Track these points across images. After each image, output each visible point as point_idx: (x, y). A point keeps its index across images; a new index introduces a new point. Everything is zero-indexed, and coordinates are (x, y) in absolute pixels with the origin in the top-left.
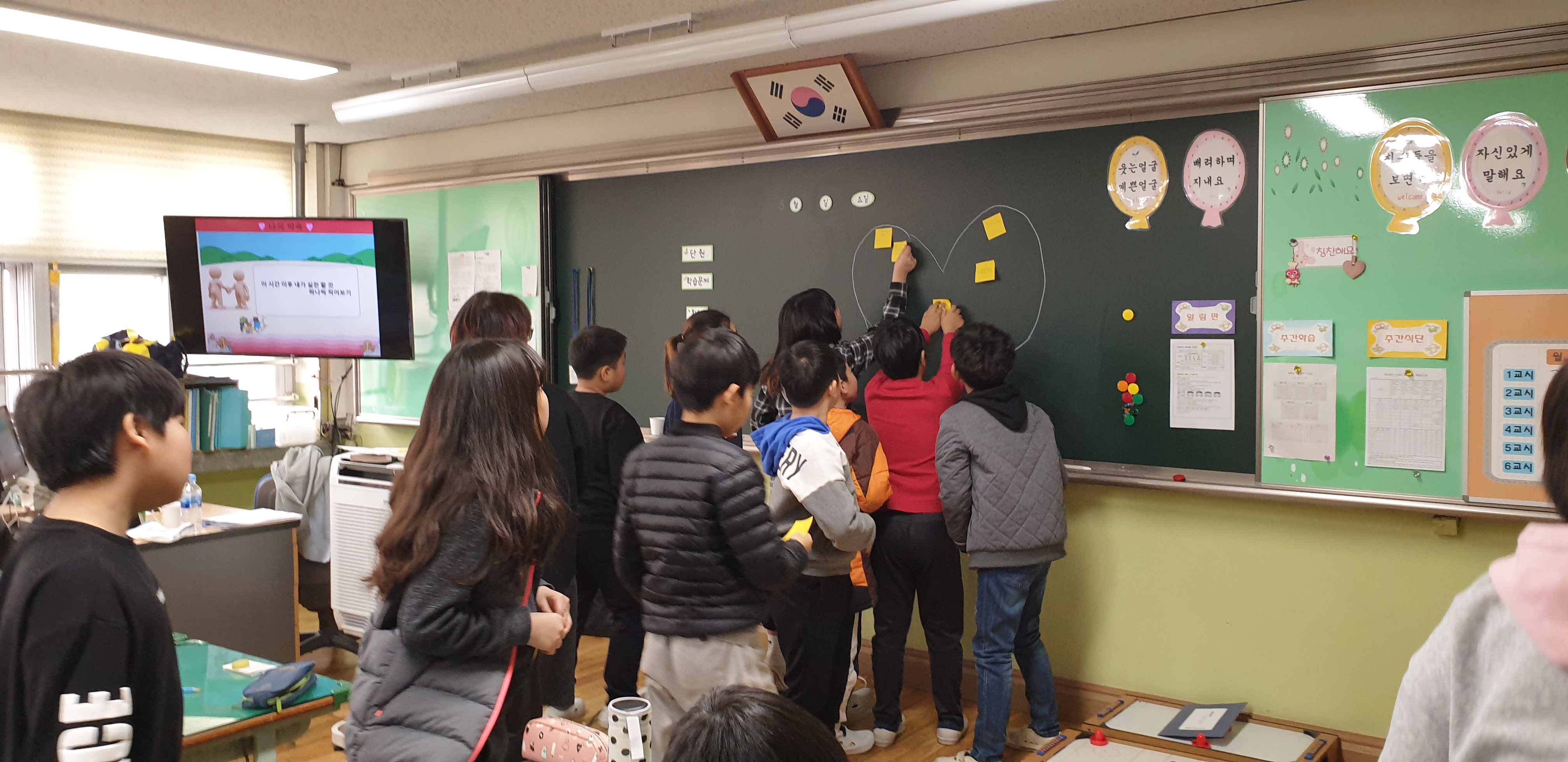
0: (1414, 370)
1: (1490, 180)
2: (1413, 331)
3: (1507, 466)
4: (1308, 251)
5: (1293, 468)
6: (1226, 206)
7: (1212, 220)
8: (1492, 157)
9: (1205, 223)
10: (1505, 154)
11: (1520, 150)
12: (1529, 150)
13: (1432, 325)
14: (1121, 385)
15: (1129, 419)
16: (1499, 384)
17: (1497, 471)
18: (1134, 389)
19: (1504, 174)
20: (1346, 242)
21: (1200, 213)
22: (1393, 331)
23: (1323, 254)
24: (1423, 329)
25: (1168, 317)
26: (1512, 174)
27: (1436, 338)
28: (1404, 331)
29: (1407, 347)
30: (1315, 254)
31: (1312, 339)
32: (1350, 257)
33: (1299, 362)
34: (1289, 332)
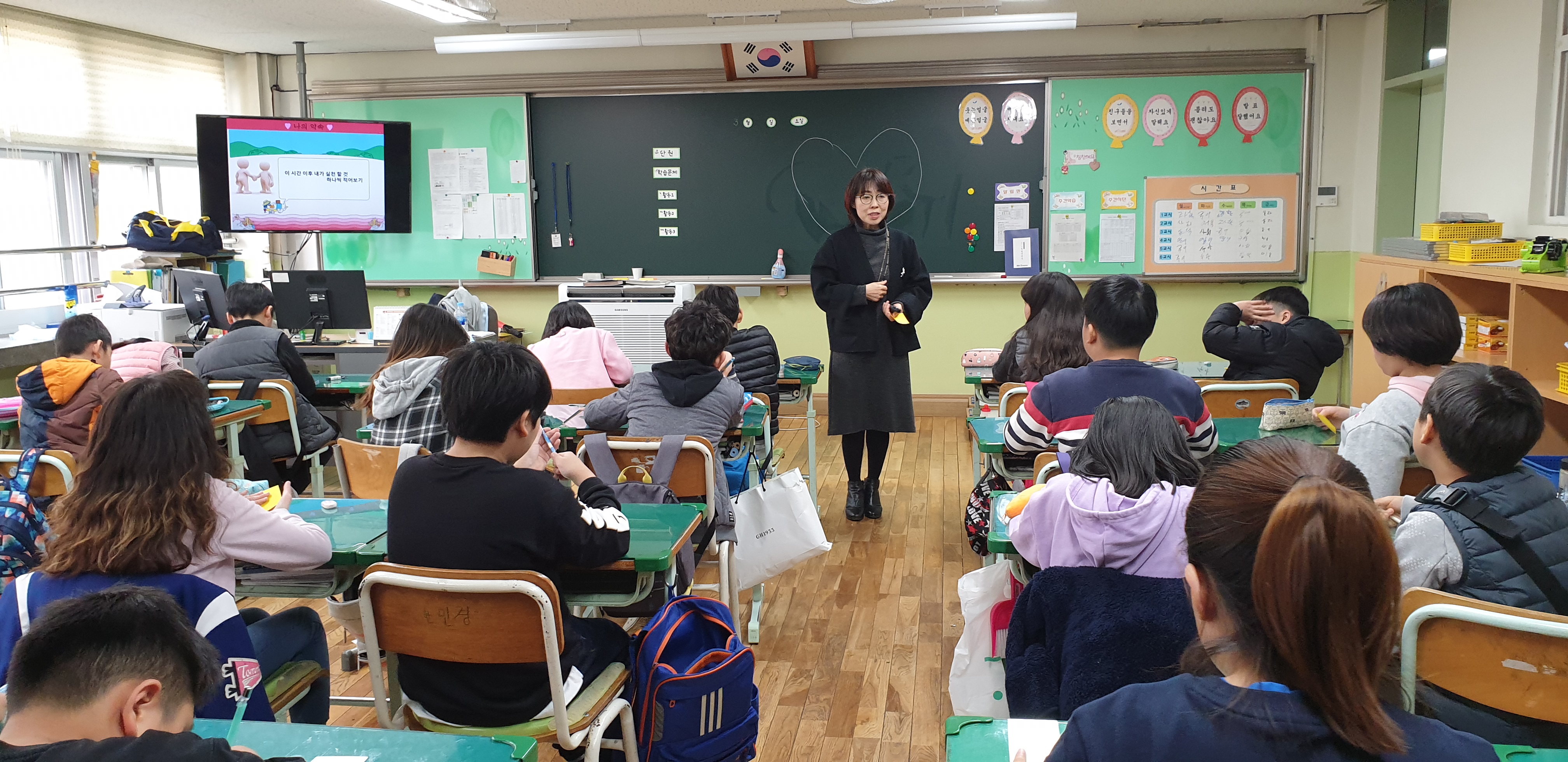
0: (1122, 215)
1: (1154, 124)
2: (1121, 196)
3: (1161, 257)
4: (1072, 157)
5: (1064, 266)
6: (1024, 133)
7: (1017, 140)
8: (1155, 113)
9: (1013, 142)
10: (1160, 113)
11: (1166, 112)
12: (1170, 111)
13: (1130, 193)
14: (967, 230)
15: (971, 248)
16: (1158, 219)
17: (1157, 260)
18: (974, 232)
19: (1160, 122)
20: (1091, 153)
21: (1011, 136)
22: (1112, 196)
23: (1079, 159)
24: (1125, 195)
25: (993, 192)
26: (1163, 122)
27: (1131, 199)
28: (1117, 196)
29: (1118, 203)
30: (1076, 158)
31: (1074, 201)
32: (1092, 160)
33: (1068, 212)
34: (1063, 198)
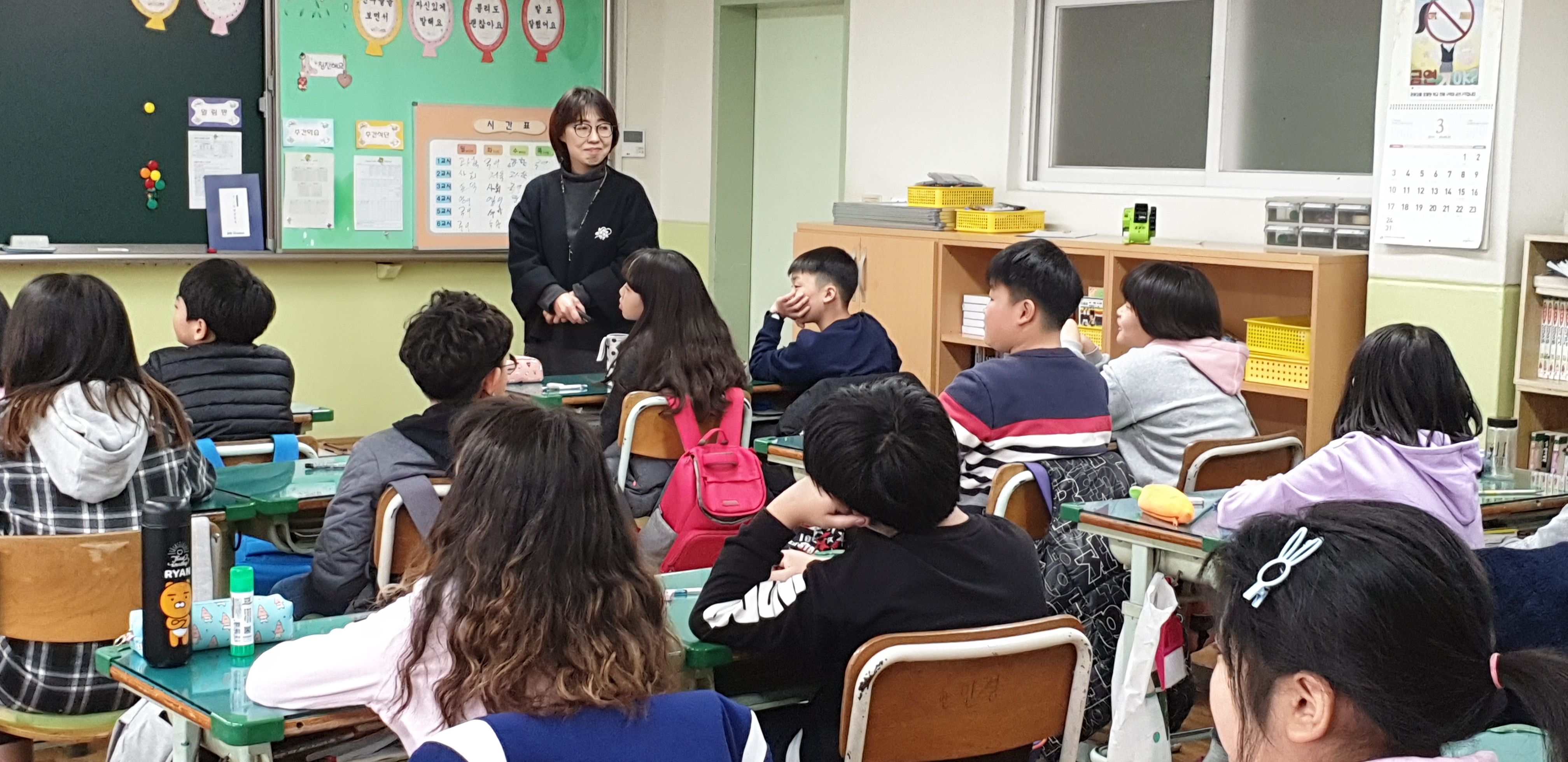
0: (385, 158)
1: (424, 24)
2: (382, 129)
3: (438, 223)
4: (312, 65)
5: (305, 235)
6: (231, 18)
7: (220, 30)
8: (424, 8)
9: (214, 31)
10: (431, 8)
11: (439, 7)
12: (443, 6)
13: (394, 125)
14: (144, 172)
15: (152, 204)
16: (434, 167)
17: (433, 227)
18: (156, 175)
19: (431, 21)
20: (339, 59)
21: (210, 21)
22: (370, 129)
23: (323, 67)
24: (388, 129)
25: (185, 111)
26: (435, 22)
27: (398, 135)
28: (378, 129)
29: (379, 140)
30: (318, 67)
31: (317, 133)
32: (341, 71)
33: (308, 151)
34: (301, 127)
